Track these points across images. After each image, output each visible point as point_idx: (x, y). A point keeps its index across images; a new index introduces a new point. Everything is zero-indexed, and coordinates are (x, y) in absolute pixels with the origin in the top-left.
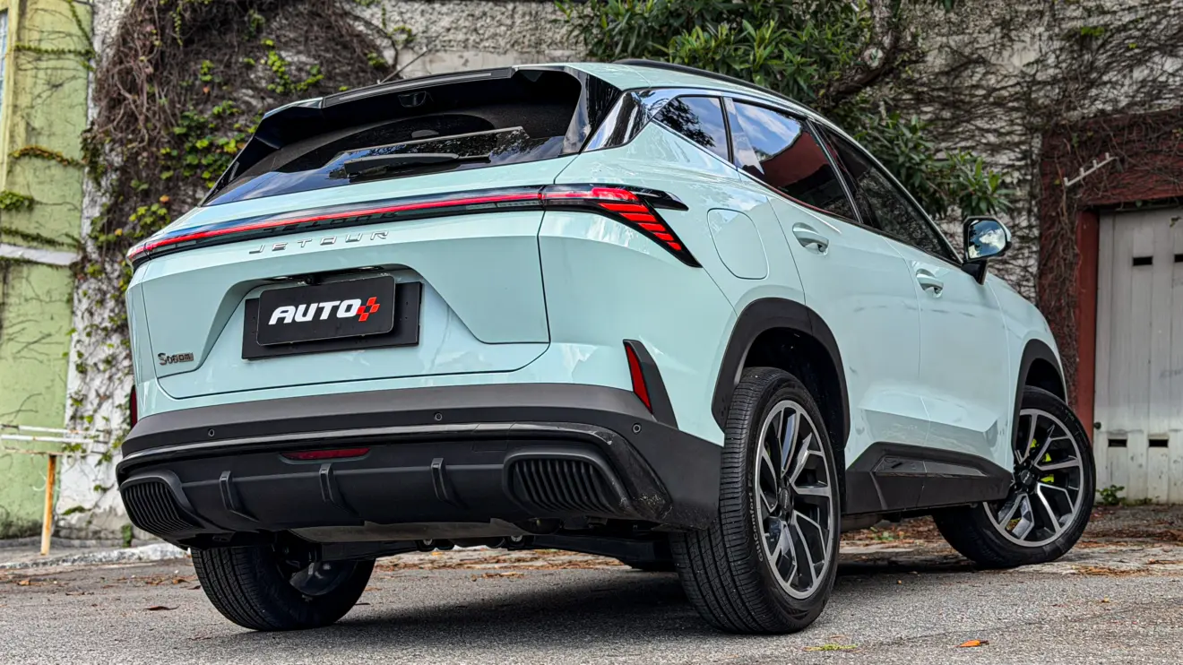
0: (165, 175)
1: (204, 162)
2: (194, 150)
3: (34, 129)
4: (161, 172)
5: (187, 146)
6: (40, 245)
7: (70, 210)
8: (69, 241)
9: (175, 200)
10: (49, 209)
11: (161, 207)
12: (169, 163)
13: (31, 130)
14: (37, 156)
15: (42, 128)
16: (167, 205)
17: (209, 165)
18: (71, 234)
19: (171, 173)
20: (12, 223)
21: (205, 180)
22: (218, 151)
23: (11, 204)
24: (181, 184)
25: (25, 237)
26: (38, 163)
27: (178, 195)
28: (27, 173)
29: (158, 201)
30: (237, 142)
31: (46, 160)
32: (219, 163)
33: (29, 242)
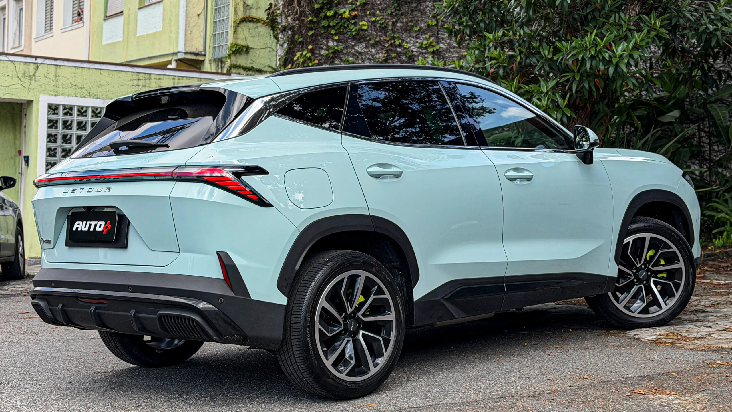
0: (310, 33)
1: (331, 24)
2: (326, 17)
3: (248, 6)
4: (308, 31)
5: (322, 15)
6: (254, 73)
7: (270, 51)
8: (270, 69)
9: (316, 47)
10: (258, 52)
11: (308, 52)
12: (312, 26)
13: (246, 6)
14: (250, 21)
15: (253, 5)
16: (312, 51)
17: (334, 26)
18: (271, 65)
19: (313, 32)
20: (237, 61)
21: (333, 35)
22: (340, 17)
23: (236, 50)
24: (319, 38)
25: (245, 69)
26: (251, 25)
27: (318, 44)
28: (245, 32)
29: (307, 49)
30: (350, 11)
31: (255, 23)
32: (339, 25)
33: (247, 71)
